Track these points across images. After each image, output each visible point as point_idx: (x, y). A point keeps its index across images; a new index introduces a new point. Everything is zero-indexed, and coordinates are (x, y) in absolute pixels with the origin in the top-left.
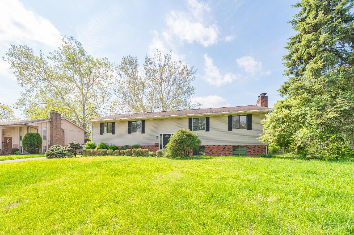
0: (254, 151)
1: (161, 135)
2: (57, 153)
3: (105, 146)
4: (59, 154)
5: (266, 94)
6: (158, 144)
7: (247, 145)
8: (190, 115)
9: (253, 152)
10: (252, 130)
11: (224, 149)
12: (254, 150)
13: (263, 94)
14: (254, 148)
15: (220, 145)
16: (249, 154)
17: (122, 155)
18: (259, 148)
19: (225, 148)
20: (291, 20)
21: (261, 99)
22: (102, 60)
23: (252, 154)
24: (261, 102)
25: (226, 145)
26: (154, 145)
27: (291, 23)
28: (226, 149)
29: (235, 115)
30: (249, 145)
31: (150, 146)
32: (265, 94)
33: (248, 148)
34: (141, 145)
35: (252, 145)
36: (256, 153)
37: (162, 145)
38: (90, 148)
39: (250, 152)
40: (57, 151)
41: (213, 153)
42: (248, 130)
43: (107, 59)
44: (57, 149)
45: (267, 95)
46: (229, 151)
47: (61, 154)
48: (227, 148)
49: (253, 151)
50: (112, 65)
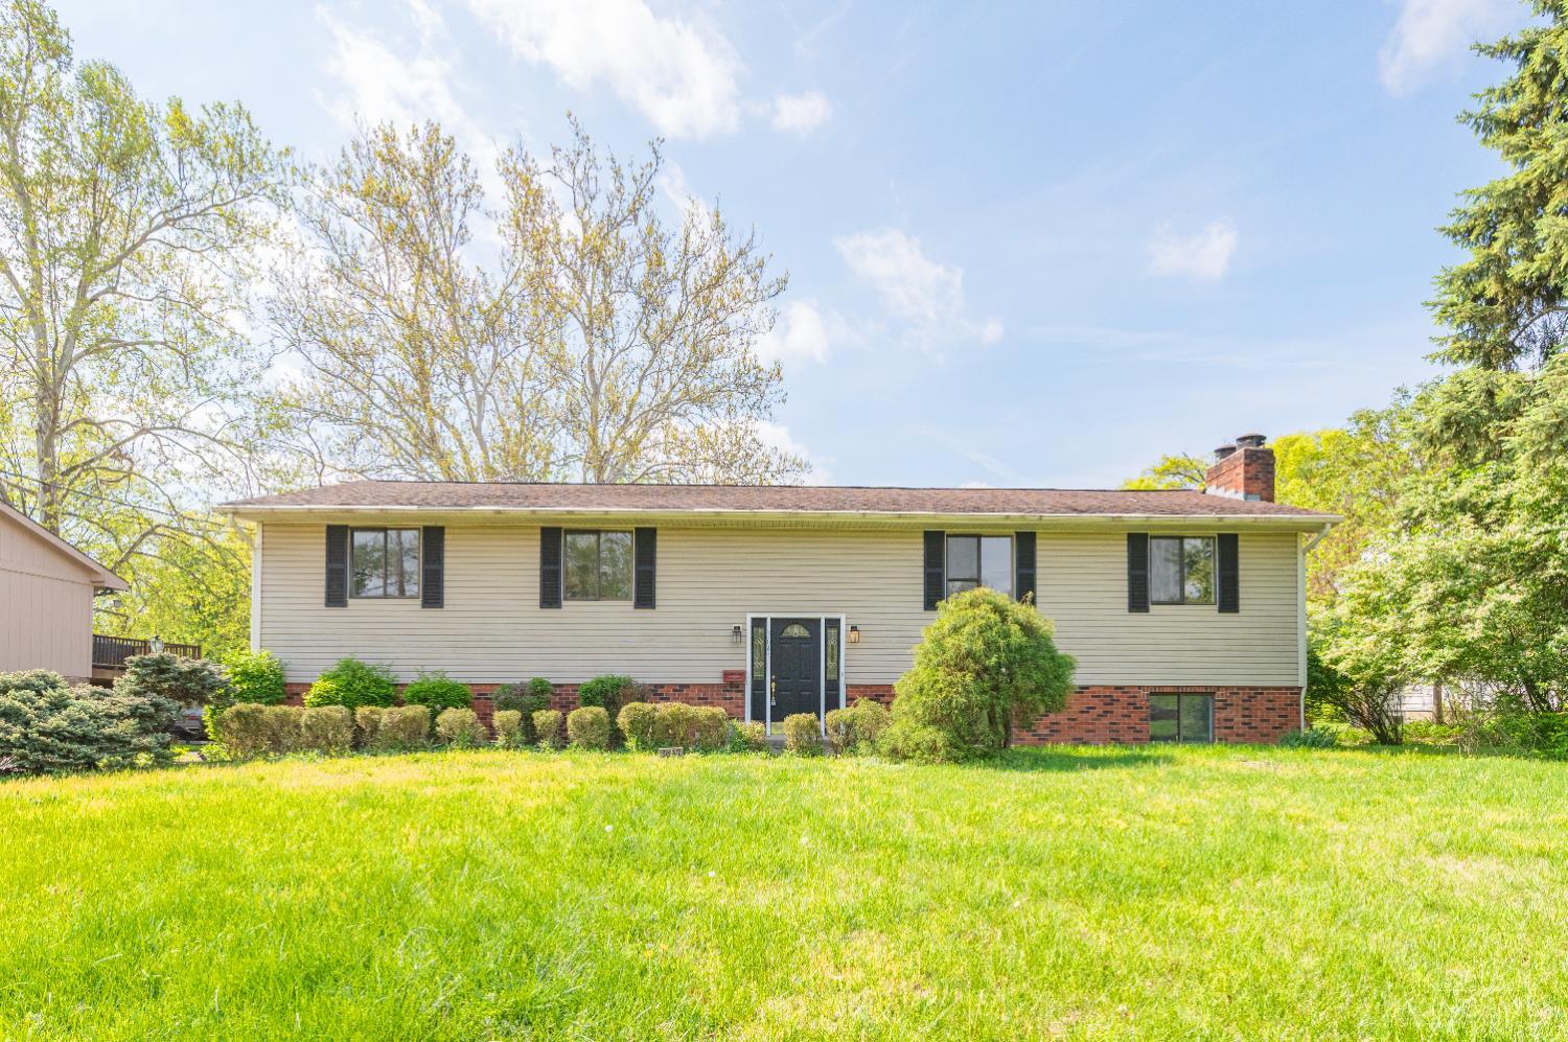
0: (1246, 720)
1: (758, 623)
2: (57, 733)
3: (377, 682)
4: (71, 741)
5: (1264, 438)
6: (742, 674)
7: (1218, 688)
8: (928, 517)
9: (1244, 724)
10: (1237, 611)
11: (1109, 708)
12: (1247, 713)
13: (1251, 437)
14: (1247, 705)
15: (1087, 688)
16: (1227, 731)
17: (544, 744)
18: (1270, 705)
19: (1113, 701)
20: (1478, 109)
21: (1246, 465)
22: (213, 113)
23: (1241, 731)
24: (1247, 479)
25: (1117, 688)
26: (720, 681)
27: (1473, 120)
28: (1118, 709)
29: (1160, 532)
30: (1227, 688)
31: (687, 686)
32: (1260, 440)
33: (1220, 704)
34: (640, 681)
35: (1239, 688)
36: (1255, 728)
37: (763, 682)
38: (258, 698)
39: (1229, 724)
40: (55, 721)
41: (1055, 728)
42: (1222, 609)
43: (248, 118)
44: (41, 703)
45: (1268, 445)
46: (1135, 718)
47: (84, 739)
48: (1124, 699)
49: (1244, 716)
50: (284, 160)
